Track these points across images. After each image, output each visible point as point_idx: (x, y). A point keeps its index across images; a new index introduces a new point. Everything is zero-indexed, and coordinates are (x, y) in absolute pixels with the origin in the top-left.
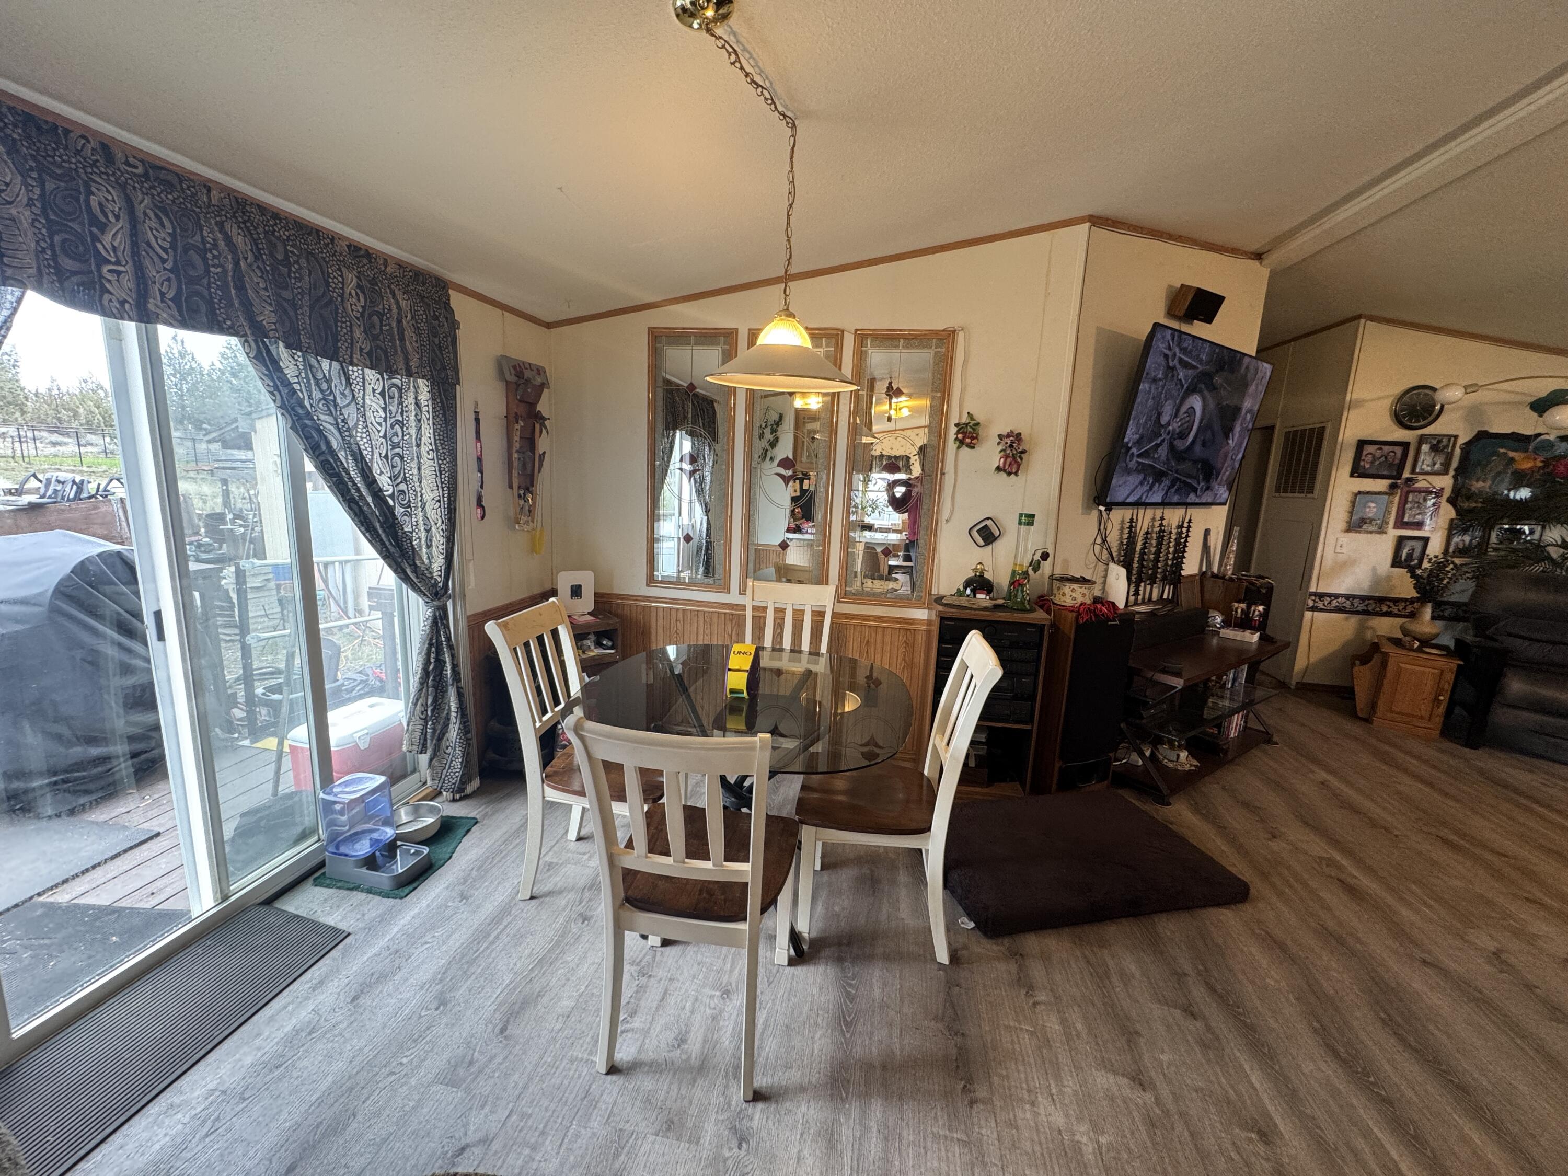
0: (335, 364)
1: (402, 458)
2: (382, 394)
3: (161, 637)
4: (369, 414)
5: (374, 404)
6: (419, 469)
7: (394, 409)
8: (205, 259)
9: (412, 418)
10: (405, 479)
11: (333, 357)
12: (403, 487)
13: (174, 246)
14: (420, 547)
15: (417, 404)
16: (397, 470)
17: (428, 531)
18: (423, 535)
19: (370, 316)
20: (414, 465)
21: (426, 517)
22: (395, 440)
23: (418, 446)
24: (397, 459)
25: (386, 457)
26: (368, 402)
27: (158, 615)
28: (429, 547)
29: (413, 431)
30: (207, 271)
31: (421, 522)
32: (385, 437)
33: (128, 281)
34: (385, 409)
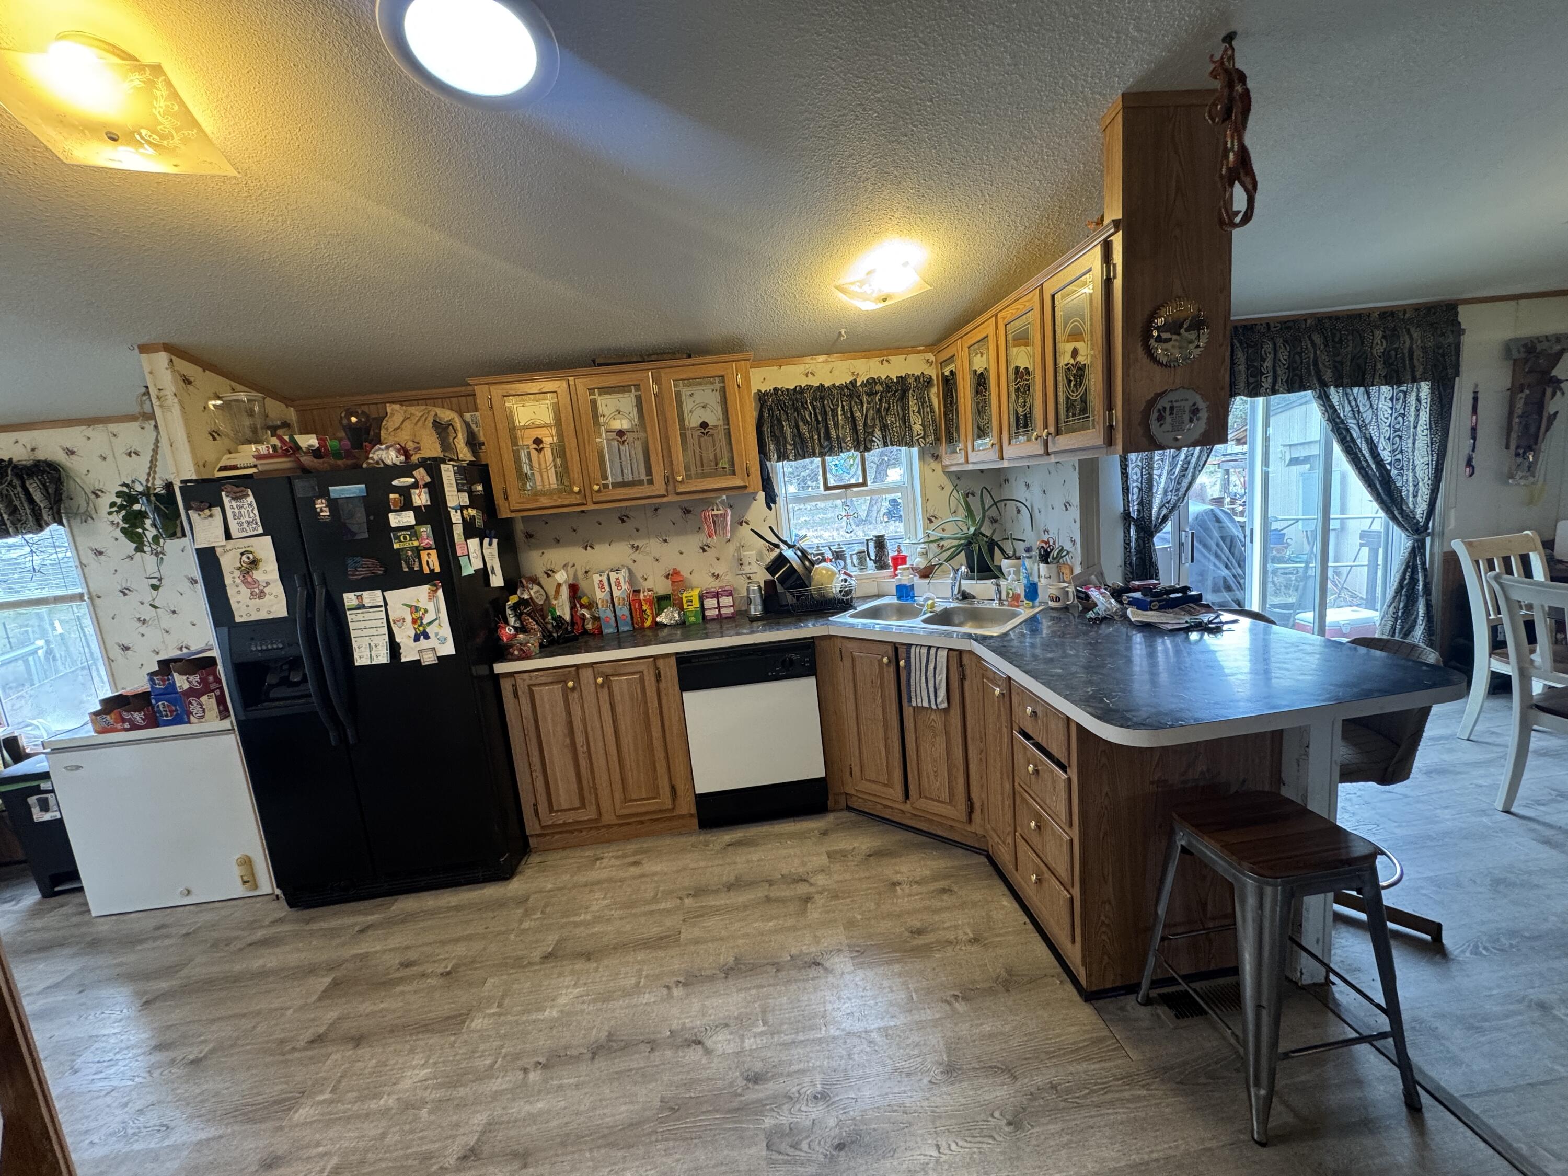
0: (1362, 389)
1: (1400, 437)
2: (1391, 399)
3: (1252, 542)
4: (1380, 414)
5: (1384, 407)
6: (1414, 443)
7: (1398, 407)
8: (1301, 357)
9: (1413, 409)
10: (1401, 452)
11: (1359, 385)
12: (1399, 457)
13: (1289, 357)
14: (1408, 497)
15: (1418, 400)
16: (1395, 447)
17: (1415, 486)
18: (1411, 489)
19: (1389, 352)
20: (1410, 441)
21: (1415, 476)
22: (1397, 426)
23: (1415, 427)
24: (1397, 439)
25: (1389, 439)
26: (1380, 406)
27: (1252, 530)
28: (1415, 496)
29: (1412, 419)
30: (1302, 362)
31: (1411, 479)
32: (1390, 426)
33: (1270, 380)
34: (1392, 408)
